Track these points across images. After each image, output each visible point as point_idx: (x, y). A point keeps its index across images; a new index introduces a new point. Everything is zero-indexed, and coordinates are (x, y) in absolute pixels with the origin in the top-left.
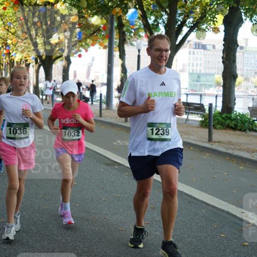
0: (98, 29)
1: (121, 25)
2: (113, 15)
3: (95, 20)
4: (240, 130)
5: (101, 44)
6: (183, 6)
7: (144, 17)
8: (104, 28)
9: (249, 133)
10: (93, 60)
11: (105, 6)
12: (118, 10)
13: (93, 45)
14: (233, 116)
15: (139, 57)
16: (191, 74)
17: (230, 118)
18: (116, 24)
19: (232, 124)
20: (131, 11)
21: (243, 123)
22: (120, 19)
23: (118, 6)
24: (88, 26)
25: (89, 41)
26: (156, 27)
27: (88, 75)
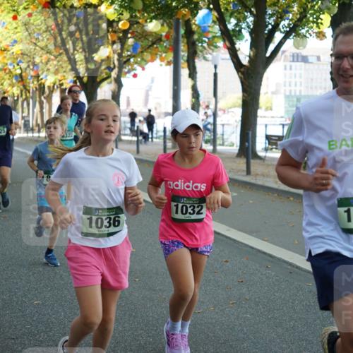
0: (158, 39)
1: (189, 33)
2: (178, 20)
3: (153, 26)
5: (162, 60)
6: (274, 4)
7: (221, 21)
8: (167, 36)
10: (153, 81)
11: (168, 6)
12: (185, 11)
13: (152, 60)
15: (215, 75)
16: (287, 97)
18: (182, 31)
20: (202, 13)
22: (188, 24)
23: (185, 6)
24: (145, 35)
25: (147, 56)
26: (238, 33)
27: (146, 101)
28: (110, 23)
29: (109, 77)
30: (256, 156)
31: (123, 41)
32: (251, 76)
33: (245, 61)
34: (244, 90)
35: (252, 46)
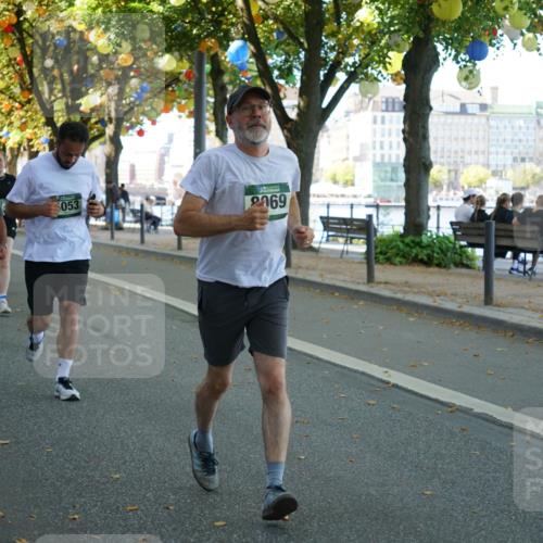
0: (173, 79)
1: (217, 72)
4: (439, 265)
5: (181, 109)
6: (333, 35)
8: (188, 75)
9: (453, 270)
10: (170, 140)
11: (186, 35)
12: (211, 42)
13: (167, 110)
14: (425, 239)
16: (376, 165)
17: (419, 244)
18: (208, 67)
19: (423, 255)
20: (235, 45)
21: (443, 252)
22: (215, 60)
23: (210, 35)
27: (161, 171)
29: (102, 134)
32: (300, 135)
35: (303, 92)
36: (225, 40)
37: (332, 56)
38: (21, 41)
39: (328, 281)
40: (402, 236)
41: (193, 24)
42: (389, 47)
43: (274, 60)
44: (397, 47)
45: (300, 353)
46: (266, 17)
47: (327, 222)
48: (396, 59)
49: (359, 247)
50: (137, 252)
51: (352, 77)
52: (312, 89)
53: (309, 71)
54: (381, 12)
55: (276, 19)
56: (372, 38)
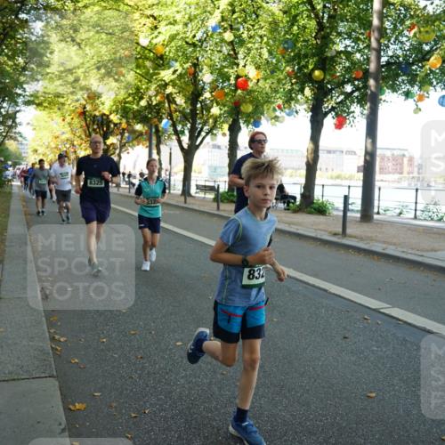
0: (141, 134)
1: (157, 131)
2: (151, 125)
3: (139, 127)
6: (201, 118)
7: (174, 125)
8: (146, 133)
10: (138, 156)
11: (146, 117)
12: (155, 120)
15: (170, 154)
16: (210, 167)
18: (154, 130)
20: (165, 121)
22: (157, 127)
23: (155, 117)
24: (134, 131)
25: (135, 142)
26: (183, 132)
27: (134, 168)
28: (115, 125)
29: (114, 153)
30: (190, 195)
31: (122, 134)
32: (188, 154)
33: (185, 146)
34: (185, 161)
35: (190, 138)
36: (160, 120)
37: (200, 126)
38: (85, 119)
39: (202, 209)
40: (227, 193)
41: (149, 113)
42: (223, 122)
43: (179, 128)
44: (227, 122)
45: (196, 240)
46: (176, 111)
47: (198, 187)
48: (226, 127)
49: (211, 196)
50: (128, 196)
51: (207, 134)
52: (193, 138)
53: (192, 131)
54: (221, 109)
55: (180, 112)
56: (216, 119)
